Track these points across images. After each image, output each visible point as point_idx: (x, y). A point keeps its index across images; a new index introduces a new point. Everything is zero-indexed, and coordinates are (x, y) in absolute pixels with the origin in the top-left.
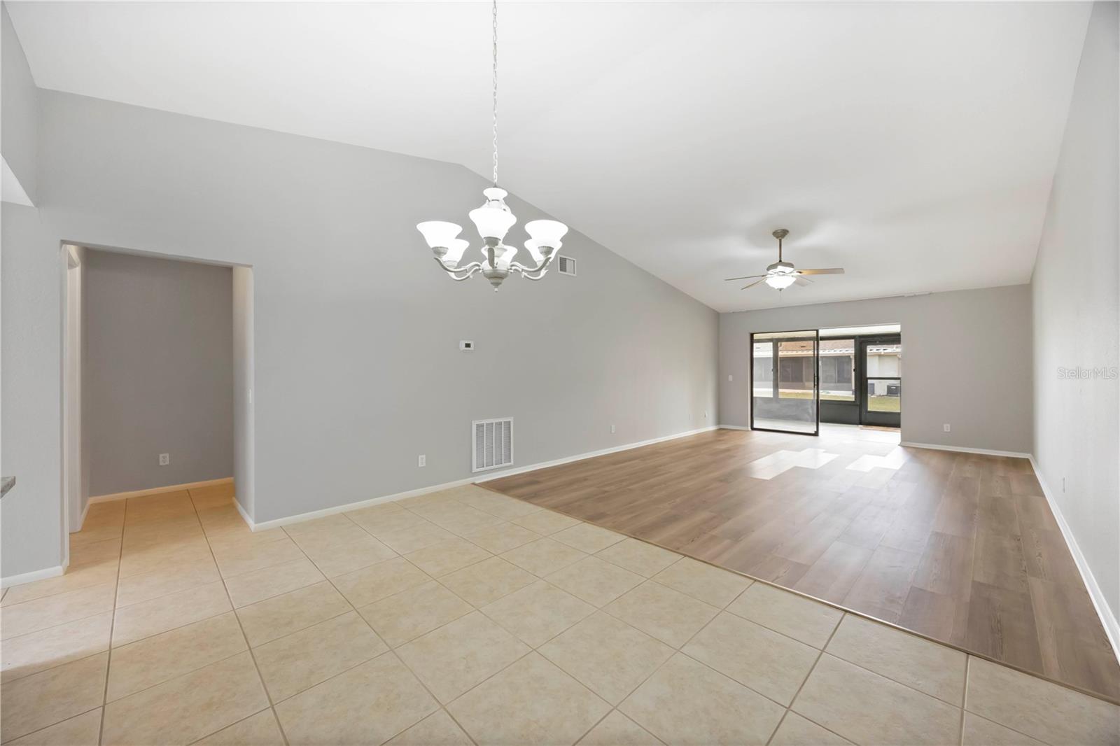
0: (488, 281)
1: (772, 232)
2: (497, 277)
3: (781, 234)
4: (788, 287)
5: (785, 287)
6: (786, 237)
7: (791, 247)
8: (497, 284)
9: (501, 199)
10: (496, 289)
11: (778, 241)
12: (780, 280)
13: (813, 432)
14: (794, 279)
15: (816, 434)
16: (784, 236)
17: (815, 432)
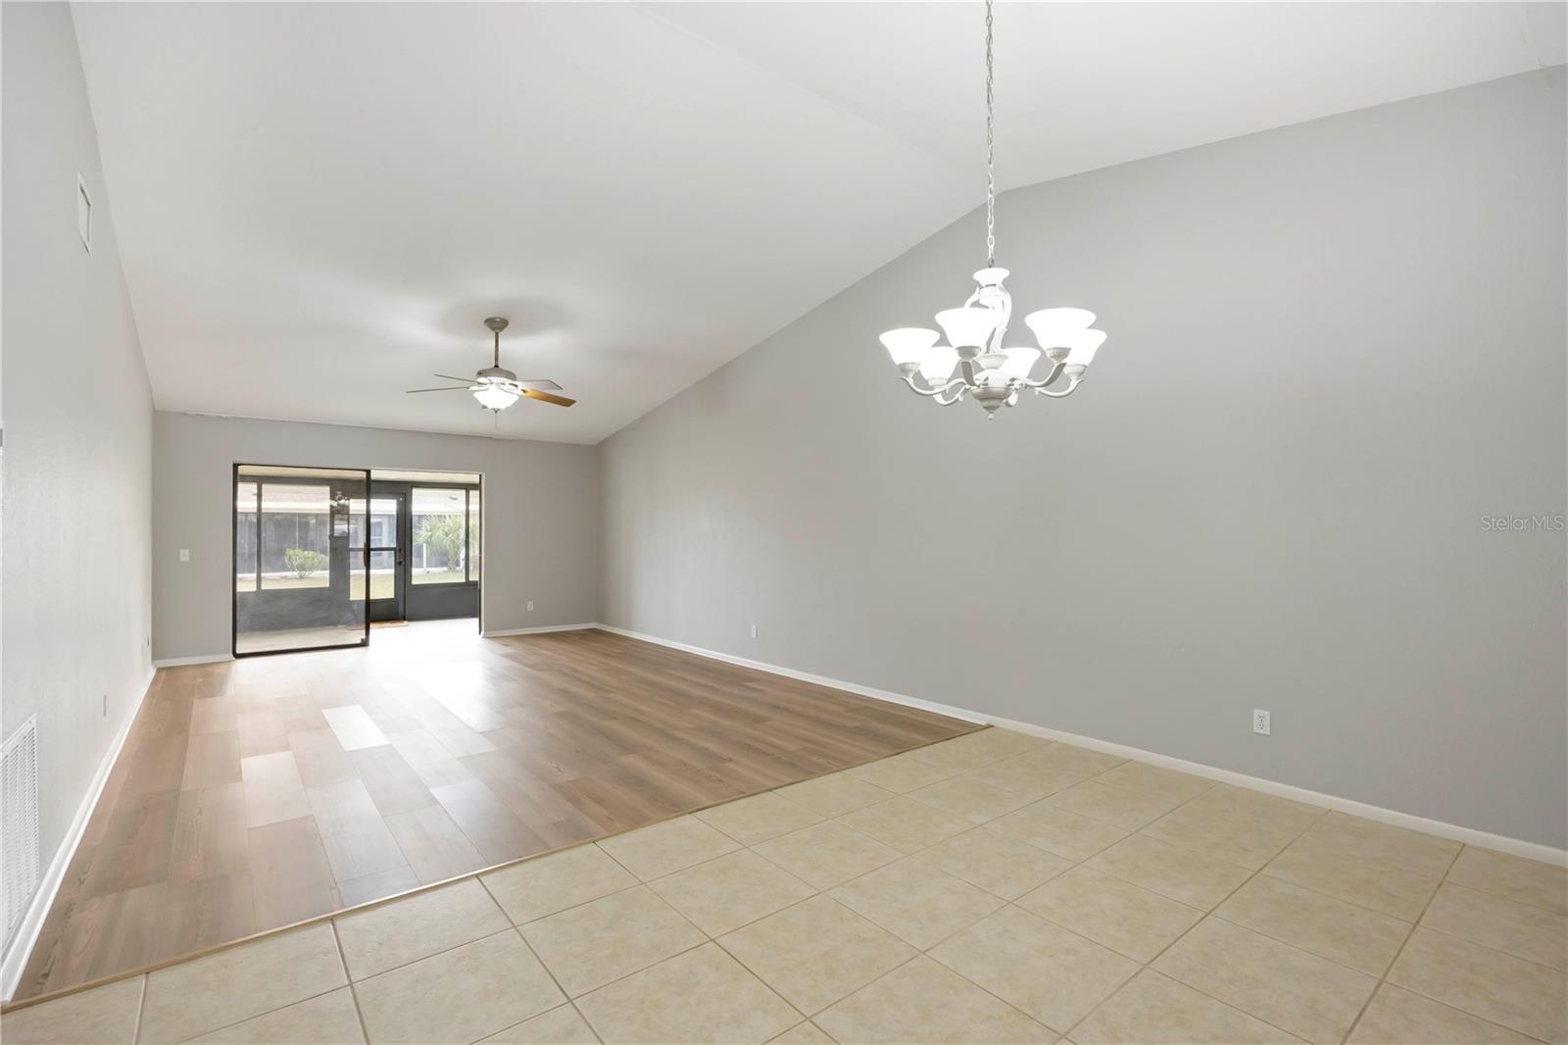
0: (979, 404)
1: (483, 320)
2: (991, 398)
3: (497, 325)
4: (507, 409)
5: (502, 407)
6: (505, 330)
7: (512, 346)
8: (990, 409)
9: (999, 281)
10: (991, 416)
11: (493, 334)
12: (496, 396)
13: (359, 642)
14: (517, 398)
15: (364, 644)
16: (502, 329)
17: (362, 640)
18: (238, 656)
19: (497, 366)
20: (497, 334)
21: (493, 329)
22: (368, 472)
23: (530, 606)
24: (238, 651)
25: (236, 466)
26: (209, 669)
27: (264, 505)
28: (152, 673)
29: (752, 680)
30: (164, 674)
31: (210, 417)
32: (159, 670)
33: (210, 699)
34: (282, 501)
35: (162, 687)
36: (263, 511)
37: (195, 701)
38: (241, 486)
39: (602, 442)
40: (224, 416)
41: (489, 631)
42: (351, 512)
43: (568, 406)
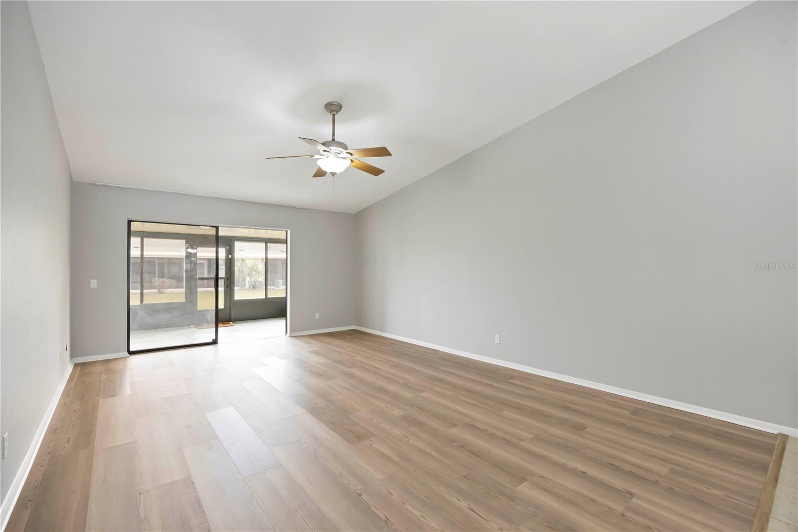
3: (333, 108)
5: (338, 172)
11: (331, 115)
12: (335, 162)
13: (211, 341)
15: (215, 342)
16: (337, 112)
17: (213, 340)
18: (132, 353)
19: (333, 140)
20: (334, 115)
21: (331, 111)
22: (217, 228)
23: (317, 316)
24: (132, 349)
25: (129, 222)
26: (112, 365)
27: (146, 253)
28: (70, 369)
29: (512, 378)
30: (79, 369)
31: (111, 187)
32: (76, 365)
33: (111, 399)
34: (156, 249)
35: (76, 384)
36: (144, 256)
37: (101, 401)
38: (133, 239)
39: (361, 211)
40: (121, 186)
41: (294, 332)
42: (198, 257)
43: (376, 175)
